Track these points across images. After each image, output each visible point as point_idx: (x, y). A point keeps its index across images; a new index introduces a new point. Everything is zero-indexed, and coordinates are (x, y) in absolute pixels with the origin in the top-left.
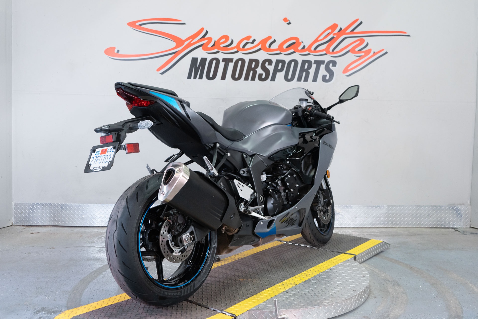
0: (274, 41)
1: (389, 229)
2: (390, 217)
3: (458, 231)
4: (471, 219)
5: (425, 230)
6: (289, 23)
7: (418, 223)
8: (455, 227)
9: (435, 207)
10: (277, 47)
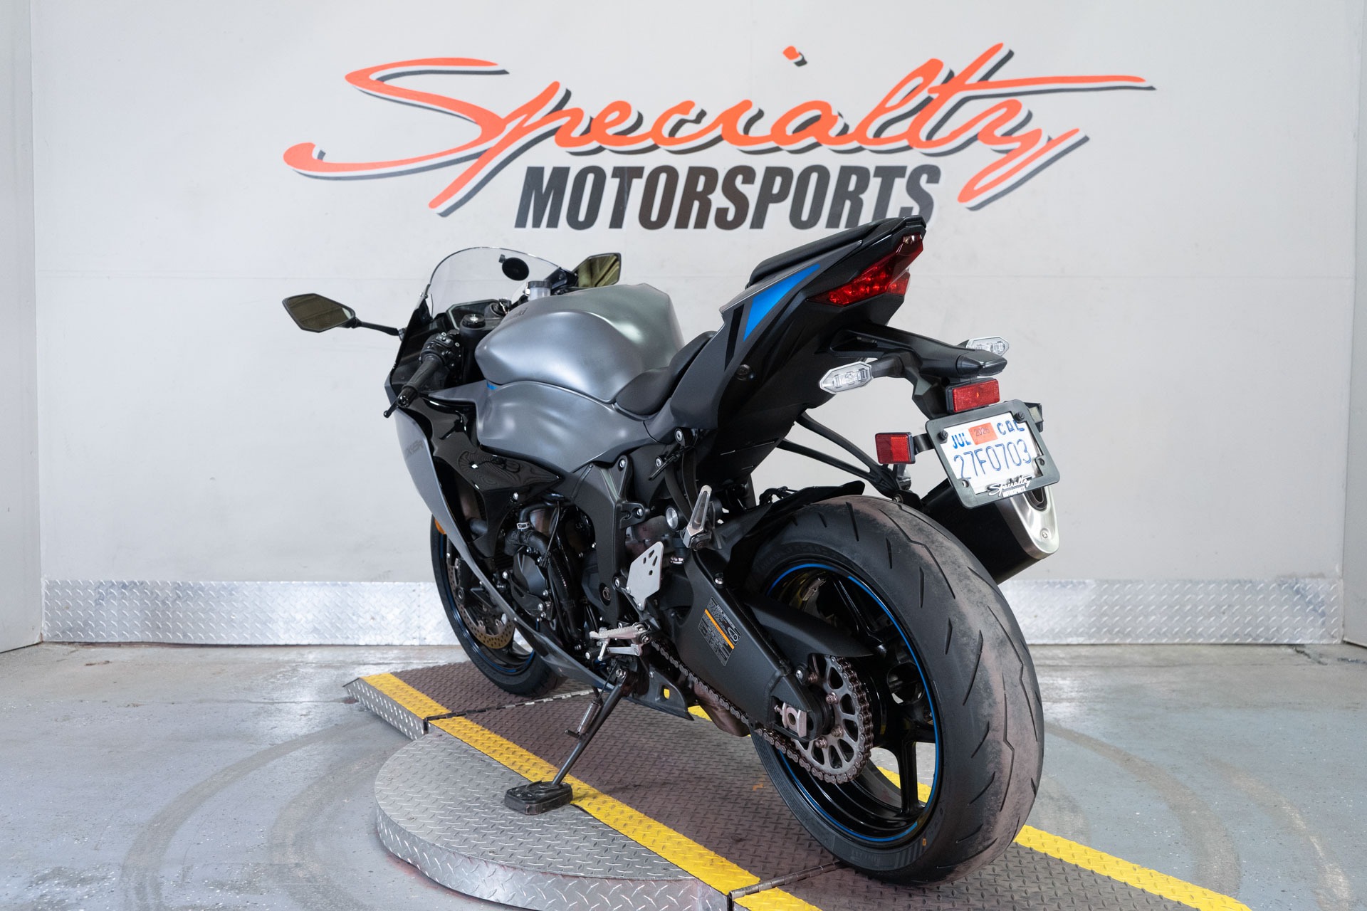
0: (760, 114)
1: (1101, 648)
2: (1104, 614)
3: (1302, 655)
4: (1344, 617)
5: (1205, 650)
6: (802, 63)
7: (1186, 632)
8: (1298, 642)
9: (1237, 585)
10: (768, 132)
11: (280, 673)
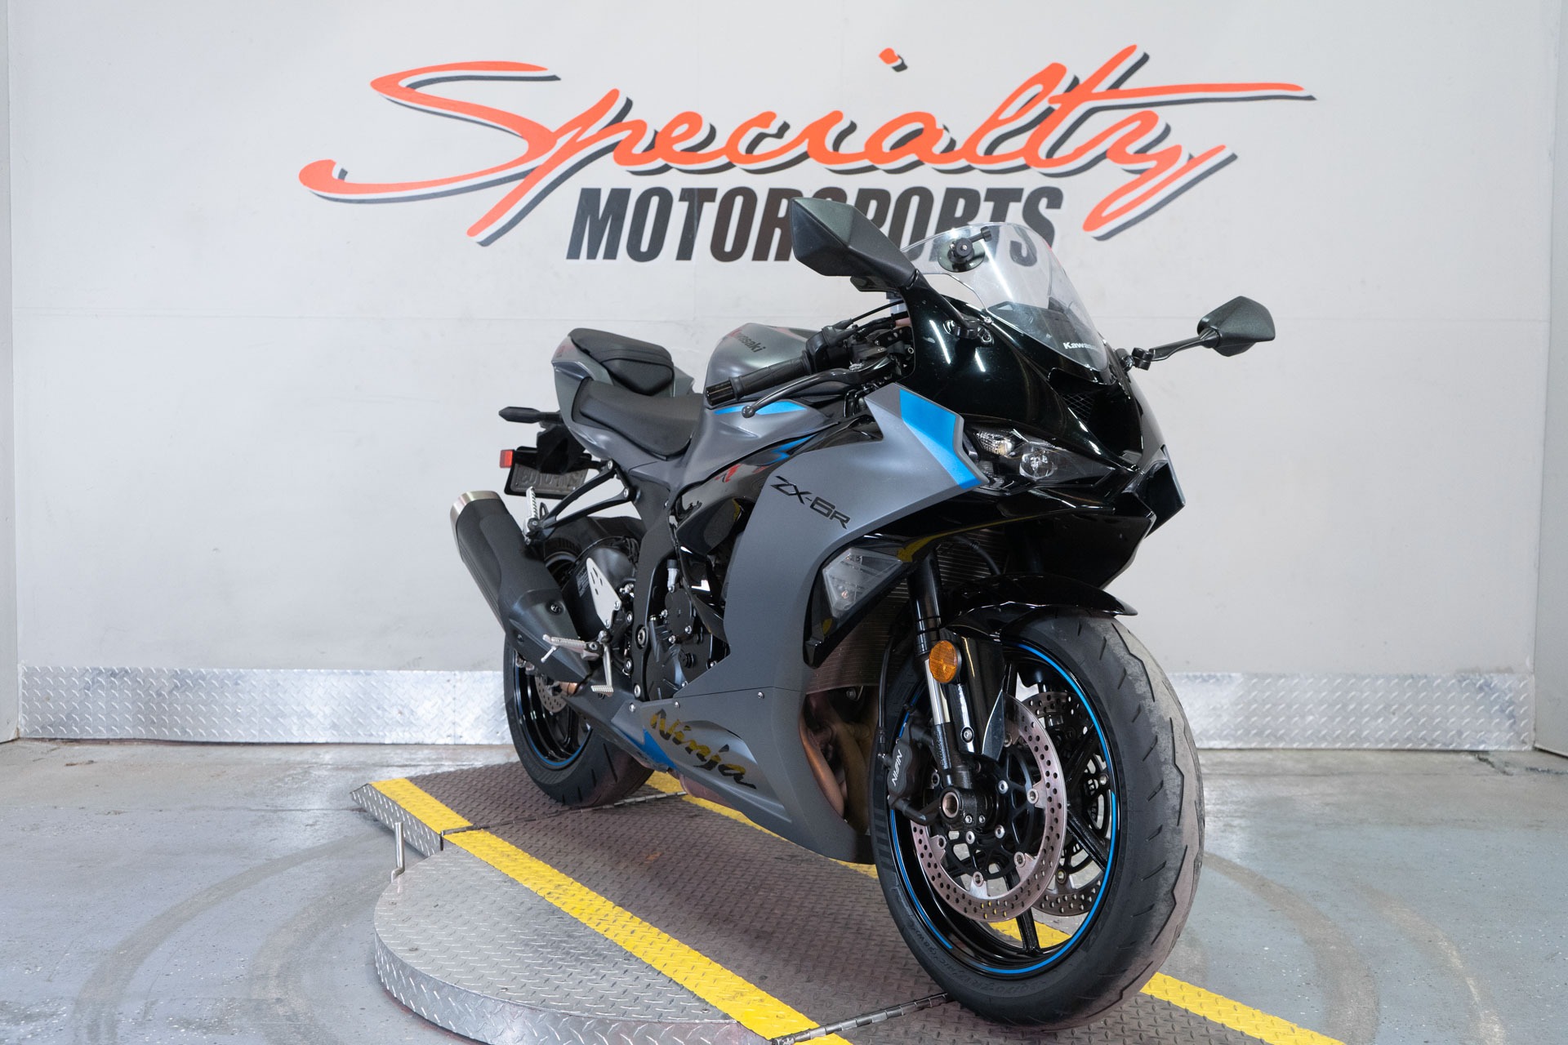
0: (852, 127)
2: (1254, 713)
3: (1485, 764)
4: (1536, 720)
6: (902, 67)
7: (1349, 736)
8: (1481, 747)
9: (1410, 681)
10: (861, 148)
11: (289, 776)
